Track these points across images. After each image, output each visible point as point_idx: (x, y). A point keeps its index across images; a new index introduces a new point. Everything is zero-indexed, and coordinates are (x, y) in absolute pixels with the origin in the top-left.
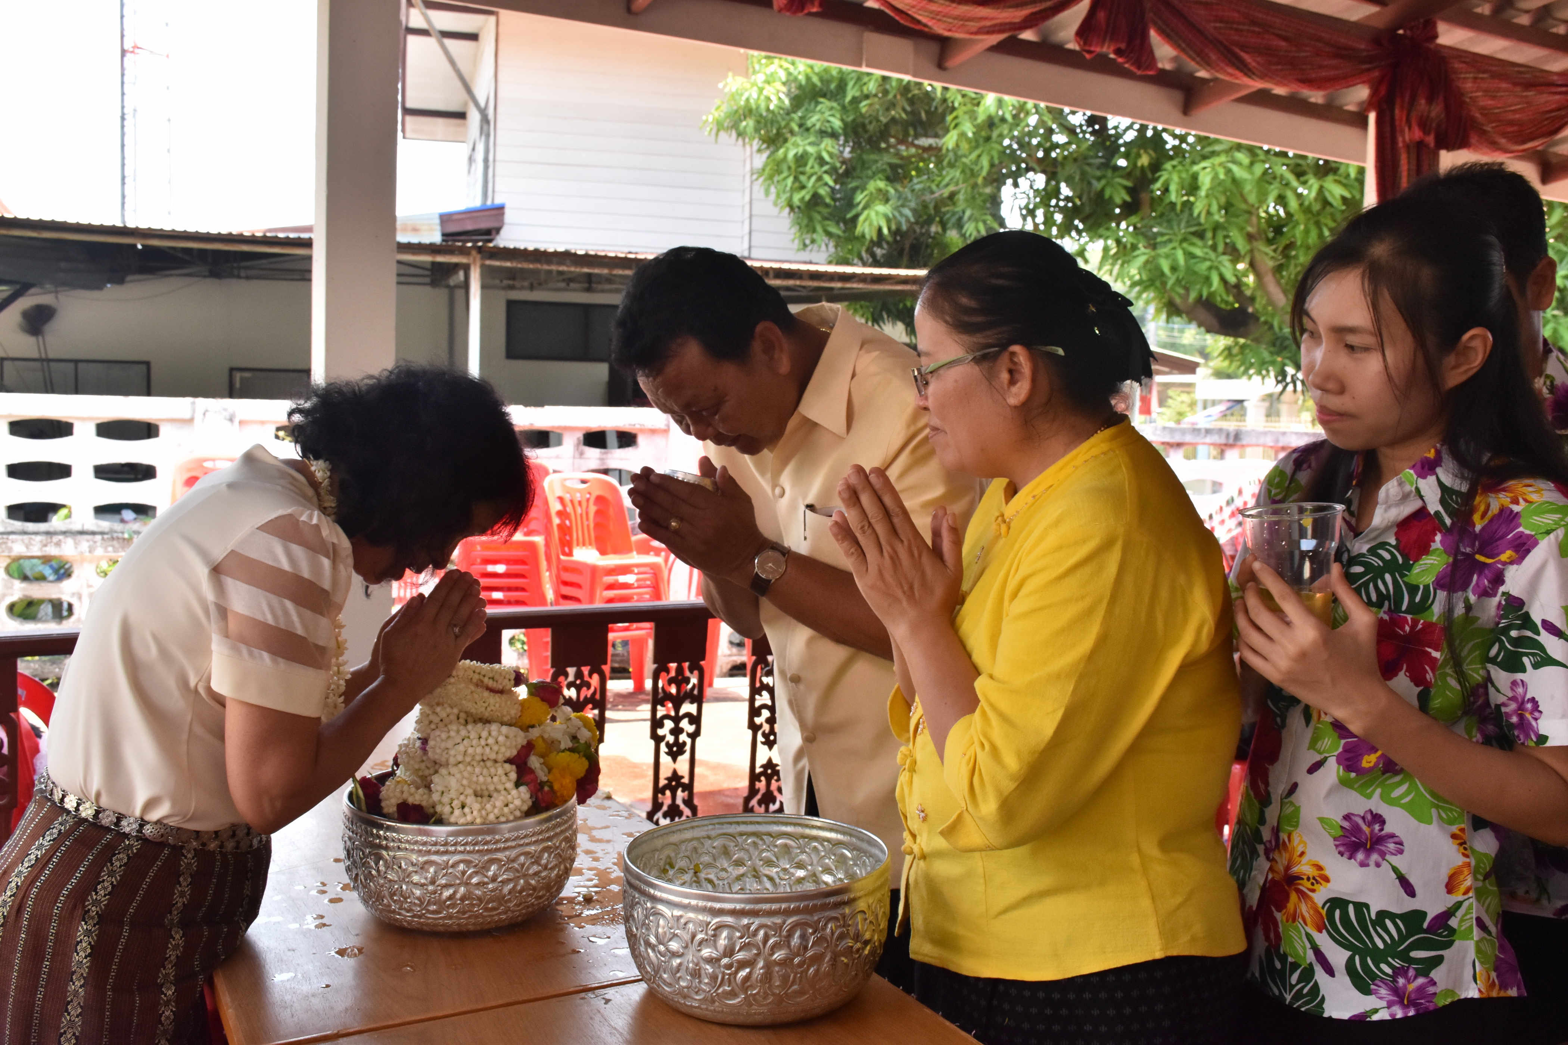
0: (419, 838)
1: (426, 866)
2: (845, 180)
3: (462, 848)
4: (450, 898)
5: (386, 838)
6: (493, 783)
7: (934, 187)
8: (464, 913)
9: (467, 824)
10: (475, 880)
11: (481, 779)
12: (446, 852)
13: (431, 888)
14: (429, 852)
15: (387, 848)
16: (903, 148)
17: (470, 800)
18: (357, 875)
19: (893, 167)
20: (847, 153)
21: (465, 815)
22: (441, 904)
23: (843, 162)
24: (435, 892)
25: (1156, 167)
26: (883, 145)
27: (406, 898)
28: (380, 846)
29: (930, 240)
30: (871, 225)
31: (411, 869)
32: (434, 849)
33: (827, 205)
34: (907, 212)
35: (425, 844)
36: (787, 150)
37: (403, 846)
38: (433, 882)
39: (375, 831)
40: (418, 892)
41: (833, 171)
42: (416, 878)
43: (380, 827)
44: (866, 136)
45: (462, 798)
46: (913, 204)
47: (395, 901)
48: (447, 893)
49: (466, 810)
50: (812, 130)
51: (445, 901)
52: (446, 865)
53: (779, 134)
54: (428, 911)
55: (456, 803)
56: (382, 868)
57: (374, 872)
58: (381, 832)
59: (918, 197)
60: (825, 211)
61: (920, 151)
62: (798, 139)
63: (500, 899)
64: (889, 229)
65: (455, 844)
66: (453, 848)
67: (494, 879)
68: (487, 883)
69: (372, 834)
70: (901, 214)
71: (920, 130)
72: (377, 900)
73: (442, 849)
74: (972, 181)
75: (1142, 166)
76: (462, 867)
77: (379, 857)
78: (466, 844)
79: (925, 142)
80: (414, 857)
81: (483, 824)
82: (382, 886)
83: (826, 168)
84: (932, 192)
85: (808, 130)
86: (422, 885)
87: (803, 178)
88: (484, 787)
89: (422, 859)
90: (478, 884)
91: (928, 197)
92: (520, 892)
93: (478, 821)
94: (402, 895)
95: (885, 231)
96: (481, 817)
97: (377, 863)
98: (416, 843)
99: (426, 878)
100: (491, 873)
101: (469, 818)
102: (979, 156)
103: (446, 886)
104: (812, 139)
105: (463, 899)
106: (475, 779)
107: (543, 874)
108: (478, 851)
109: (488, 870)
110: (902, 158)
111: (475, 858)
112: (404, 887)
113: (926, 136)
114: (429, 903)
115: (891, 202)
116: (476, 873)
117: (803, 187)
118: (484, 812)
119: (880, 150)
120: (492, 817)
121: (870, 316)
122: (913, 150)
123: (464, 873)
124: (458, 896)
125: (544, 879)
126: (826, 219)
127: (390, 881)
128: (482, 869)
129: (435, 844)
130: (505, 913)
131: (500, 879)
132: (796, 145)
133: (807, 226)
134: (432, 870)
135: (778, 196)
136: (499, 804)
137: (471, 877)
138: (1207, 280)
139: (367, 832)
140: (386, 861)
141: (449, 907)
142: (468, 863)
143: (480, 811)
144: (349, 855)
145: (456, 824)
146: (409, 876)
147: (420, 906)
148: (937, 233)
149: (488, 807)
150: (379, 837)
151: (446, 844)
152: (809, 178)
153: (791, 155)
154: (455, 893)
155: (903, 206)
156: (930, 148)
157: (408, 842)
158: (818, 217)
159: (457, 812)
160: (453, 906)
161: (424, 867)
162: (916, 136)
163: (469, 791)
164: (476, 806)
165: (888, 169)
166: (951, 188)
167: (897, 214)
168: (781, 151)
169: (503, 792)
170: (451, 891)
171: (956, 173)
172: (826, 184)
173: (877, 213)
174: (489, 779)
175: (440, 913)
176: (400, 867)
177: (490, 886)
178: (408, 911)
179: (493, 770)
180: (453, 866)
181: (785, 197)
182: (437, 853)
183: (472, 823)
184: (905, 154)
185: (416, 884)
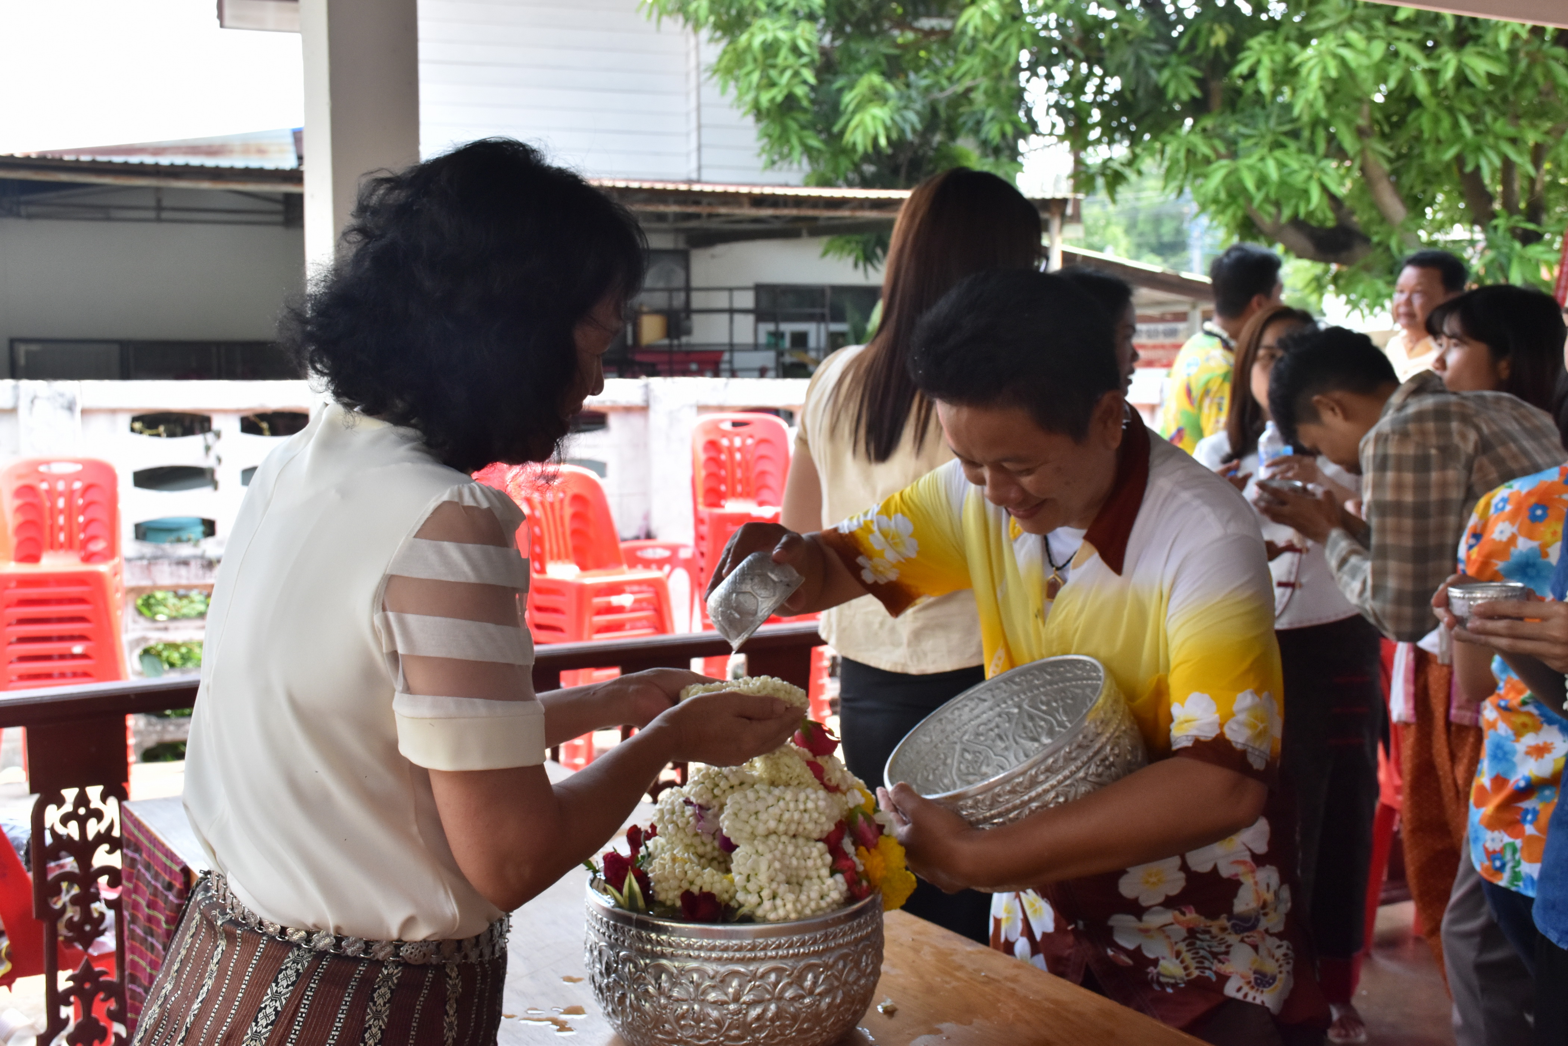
0: (718, 942)
1: (728, 979)
2: (828, 77)
3: (774, 953)
4: (759, 1018)
5: (670, 945)
6: (805, 868)
7: (944, 82)
8: (774, 1037)
9: (777, 921)
10: (788, 994)
11: (794, 862)
12: (754, 959)
13: (732, 1007)
14: (731, 960)
15: (672, 957)
16: (896, 32)
17: (783, 888)
18: (624, 996)
19: (888, 57)
20: (827, 39)
21: (775, 908)
22: (746, 1028)
23: (824, 52)
24: (739, 1012)
25: (1235, 47)
26: (873, 28)
27: (698, 1022)
28: (663, 955)
29: (931, 153)
30: (865, 133)
31: (707, 983)
32: (738, 955)
33: (805, 110)
34: (912, 116)
35: (726, 949)
36: (752, 35)
37: (697, 953)
38: (736, 999)
39: (653, 936)
40: (715, 1014)
41: (811, 64)
42: (712, 996)
43: (660, 930)
44: (854, 19)
45: (774, 885)
46: (918, 106)
47: (682, 1027)
48: (754, 1013)
49: (779, 902)
50: (785, 10)
51: (751, 1024)
52: (754, 976)
53: (740, 15)
54: (728, 1038)
55: (765, 893)
56: (665, 985)
57: (651, 989)
58: (664, 937)
59: (924, 97)
60: (803, 118)
61: (920, 36)
62: (766, 22)
63: (816, 1017)
64: (888, 138)
65: (764, 949)
66: (762, 954)
67: (811, 993)
68: (803, 997)
69: (650, 941)
70: (905, 120)
71: (921, 9)
72: (655, 1027)
73: (749, 955)
74: (994, 73)
75: (1217, 47)
76: (773, 977)
77: (662, 969)
78: (779, 947)
79: (926, 23)
80: (710, 968)
81: (798, 920)
82: (665, 1007)
83: (805, 60)
84: (942, 89)
85: (778, 9)
86: (724, 1003)
87: (773, 73)
88: (794, 873)
89: (723, 969)
90: (792, 999)
91: (936, 95)
92: (839, 1006)
93: (793, 916)
94: (693, 1019)
95: (883, 141)
96: (796, 911)
97: (658, 978)
98: (713, 948)
99: (726, 994)
100: (808, 983)
101: (781, 913)
102: (1005, 41)
103: (751, 1004)
104: (784, 22)
105: (772, 1020)
106: (787, 862)
107: (863, 982)
108: (794, 955)
109: (805, 980)
110: (898, 46)
111: (787, 965)
112: (696, 1007)
113: (928, 15)
114: (730, 1028)
115: (891, 103)
116: (790, 984)
117: (772, 84)
118: (799, 906)
119: (871, 36)
120: (808, 911)
121: (861, 254)
122: (910, 36)
123: (776, 985)
124: (770, 1014)
125: (862, 987)
126: (803, 127)
127: (677, 1000)
128: (799, 980)
129: (740, 949)
130: (821, 1035)
131: (818, 991)
132: (763, 29)
133: (780, 137)
134: (735, 983)
135: (739, 98)
136: (814, 895)
137: (783, 990)
138: (1305, 194)
139: (640, 939)
140: (671, 975)
141: (755, 1031)
142: (779, 971)
143: (794, 903)
144: (608, 970)
145: (764, 920)
146: (704, 993)
147: (717, 1031)
148: (940, 143)
149: (803, 897)
150: (659, 943)
151: (753, 948)
152: (782, 72)
153: (757, 42)
154: (764, 1011)
155: (906, 107)
156: (932, 32)
157: (701, 948)
158: (793, 126)
159: (767, 904)
160: (760, 1029)
161: (723, 982)
162: (917, 16)
163: (781, 877)
164: (791, 897)
165: (883, 61)
166: (967, 83)
167: (897, 118)
168: (744, 39)
169: (815, 880)
170: (758, 1010)
171: (973, 62)
172: (805, 82)
173: (874, 118)
174: (802, 862)
175: (743, 1039)
176: (692, 982)
177: (807, 1001)
178: (700, 1039)
179: (806, 850)
180: (764, 976)
181: (749, 97)
182: (741, 961)
183: (786, 919)
184: (900, 40)
185: (715, 1003)
